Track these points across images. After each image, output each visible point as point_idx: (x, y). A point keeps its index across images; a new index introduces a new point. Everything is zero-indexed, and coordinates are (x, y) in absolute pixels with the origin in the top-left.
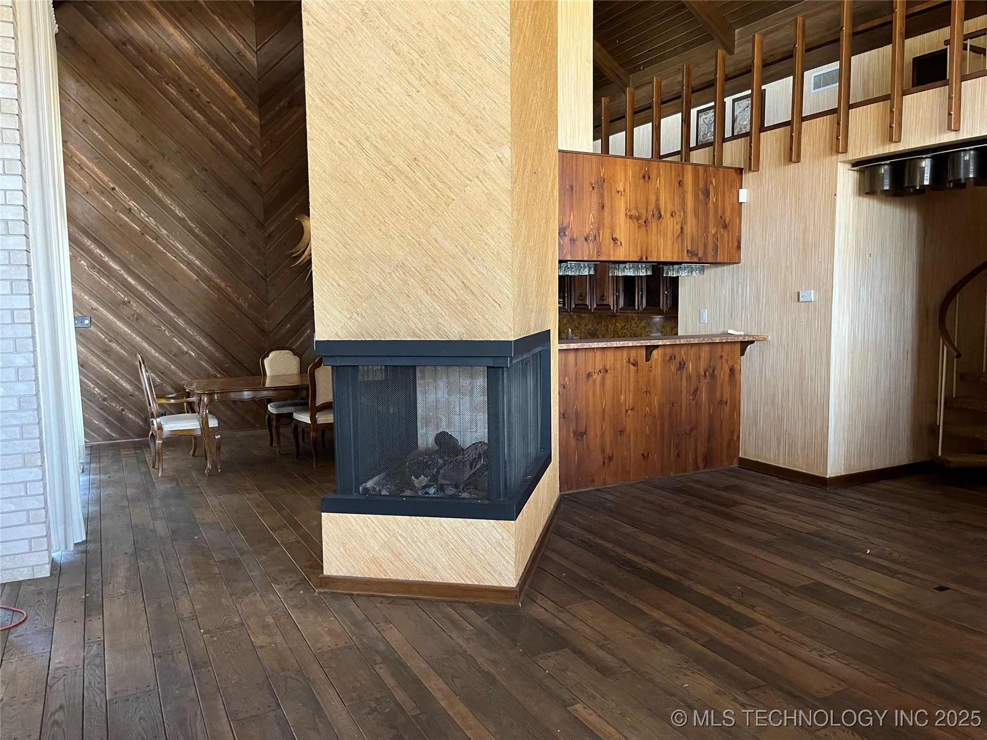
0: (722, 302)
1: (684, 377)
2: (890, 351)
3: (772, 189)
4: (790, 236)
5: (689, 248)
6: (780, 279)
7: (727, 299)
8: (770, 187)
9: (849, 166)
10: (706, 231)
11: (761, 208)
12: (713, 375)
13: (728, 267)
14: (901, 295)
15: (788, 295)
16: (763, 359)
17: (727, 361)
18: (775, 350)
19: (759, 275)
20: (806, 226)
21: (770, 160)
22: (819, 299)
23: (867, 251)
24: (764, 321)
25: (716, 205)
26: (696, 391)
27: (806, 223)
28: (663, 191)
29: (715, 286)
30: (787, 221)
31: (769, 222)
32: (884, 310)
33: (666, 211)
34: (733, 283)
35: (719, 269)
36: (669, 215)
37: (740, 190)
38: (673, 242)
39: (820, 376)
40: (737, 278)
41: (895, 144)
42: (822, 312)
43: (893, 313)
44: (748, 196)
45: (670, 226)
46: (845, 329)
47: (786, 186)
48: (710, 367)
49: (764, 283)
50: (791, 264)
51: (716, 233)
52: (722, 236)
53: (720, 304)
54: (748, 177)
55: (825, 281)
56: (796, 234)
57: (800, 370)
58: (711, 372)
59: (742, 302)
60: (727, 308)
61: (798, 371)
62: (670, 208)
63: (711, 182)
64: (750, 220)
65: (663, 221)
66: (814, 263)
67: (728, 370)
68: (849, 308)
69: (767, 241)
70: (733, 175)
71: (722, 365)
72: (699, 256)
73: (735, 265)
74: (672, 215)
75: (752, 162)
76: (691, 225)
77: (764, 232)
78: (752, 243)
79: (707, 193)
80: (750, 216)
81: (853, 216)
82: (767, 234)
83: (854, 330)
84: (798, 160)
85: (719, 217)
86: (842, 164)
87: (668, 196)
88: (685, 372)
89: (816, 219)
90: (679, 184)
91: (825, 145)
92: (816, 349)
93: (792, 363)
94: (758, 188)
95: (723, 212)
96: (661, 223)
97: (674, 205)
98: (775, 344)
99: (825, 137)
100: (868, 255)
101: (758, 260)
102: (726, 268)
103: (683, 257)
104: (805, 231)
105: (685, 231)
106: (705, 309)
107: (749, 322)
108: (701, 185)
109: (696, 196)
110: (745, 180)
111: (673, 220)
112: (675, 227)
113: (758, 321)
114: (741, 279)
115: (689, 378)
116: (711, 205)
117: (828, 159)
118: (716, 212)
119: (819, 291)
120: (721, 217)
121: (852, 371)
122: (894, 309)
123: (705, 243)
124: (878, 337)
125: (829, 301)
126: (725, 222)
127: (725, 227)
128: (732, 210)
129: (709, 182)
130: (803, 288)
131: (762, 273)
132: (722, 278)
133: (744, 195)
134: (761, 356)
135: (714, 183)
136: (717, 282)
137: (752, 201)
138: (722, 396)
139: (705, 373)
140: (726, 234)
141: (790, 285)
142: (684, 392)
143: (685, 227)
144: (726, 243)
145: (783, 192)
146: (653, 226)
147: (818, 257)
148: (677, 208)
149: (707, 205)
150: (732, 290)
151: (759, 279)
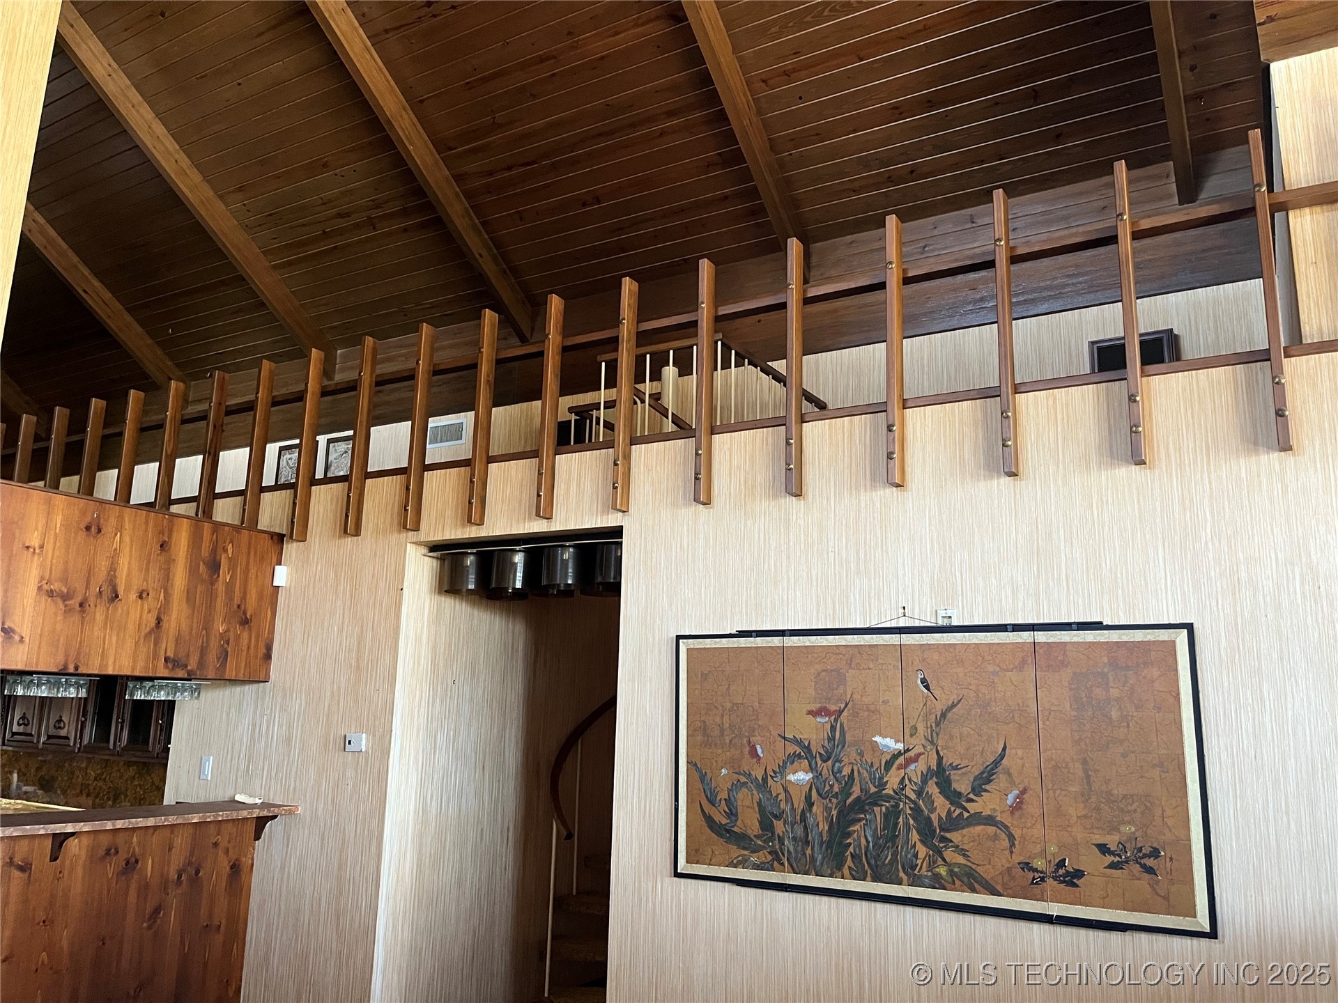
0: (237, 744)
1: (133, 886)
2: (482, 830)
3: (321, 570)
4: (340, 644)
5: (170, 654)
6: (322, 712)
7: (245, 740)
8: (319, 568)
9: (424, 550)
10: (207, 626)
11: (304, 598)
12: (195, 880)
13: (251, 686)
14: (501, 742)
15: (332, 738)
16: (288, 847)
17: (227, 851)
18: (306, 832)
19: (294, 703)
20: (362, 631)
21: (322, 528)
22: (372, 748)
23: (450, 675)
24: (295, 781)
25: (230, 587)
26: (157, 910)
27: (362, 626)
28: (127, 555)
29: (228, 718)
30: (337, 622)
31: (313, 620)
32: (473, 765)
33: (127, 590)
34: (255, 713)
35: (238, 690)
36: (133, 596)
37: (277, 567)
38: (137, 643)
39: (367, 878)
40: (262, 706)
41: (476, 527)
42: (376, 770)
43: (487, 768)
44: (287, 577)
45: (134, 614)
46: (410, 797)
47: (340, 569)
48: (190, 863)
49: (299, 717)
50: (339, 688)
51: (227, 631)
52: (238, 637)
53: (233, 748)
54: (290, 549)
55: (383, 720)
56: (348, 644)
57: (340, 868)
58: (192, 874)
59: (266, 747)
60: (242, 756)
61: (336, 869)
62: (137, 583)
63: (225, 550)
64: (288, 614)
65: (120, 607)
66: (370, 692)
67: (228, 868)
68: (418, 764)
69: (309, 649)
70: (266, 542)
71: (216, 859)
72: (189, 668)
73: (262, 684)
74: (140, 597)
75: (297, 527)
76: (178, 618)
77: (306, 636)
78: (288, 650)
79: (214, 567)
80: (289, 607)
81: (429, 622)
82: (310, 638)
83: (425, 798)
84: (357, 533)
85: (235, 607)
86: (414, 546)
87: (135, 565)
88: (136, 877)
89: (376, 622)
90: (162, 546)
91: (392, 515)
92: (364, 831)
93: (329, 855)
94: (303, 566)
95: (244, 598)
96: (116, 609)
97: (146, 580)
98: (308, 819)
99: (393, 504)
100: (450, 682)
101: (294, 680)
102: (247, 688)
103: (155, 668)
104: (361, 639)
105: (165, 625)
106: (209, 756)
107: (273, 781)
108: (205, 553)
109: (193, 570)
110: (286, 552)
111: (142, 605)
112: (144, 616)
113: (286, 782)
114: (268, 709)
115: (144, 888)
116: (220, 587)
117: (396, 535)
118: (231, 599)
119: (374, 735)
120: (239, 606)
121: (419, 866)
122: (488, 764)
123: (202, 647)
124: (464, 808)
125: (385, 752)
126: (245, 613)
127: (245, 622)
128: (261, 597)
129: (219, 551)
130: (353, 730)
131: (298, 701)
132: (241, 704)
133: (282, 576)
134: (285, 841)
135: (230, 551)
136: (233, 710)
137: (293, 585)
138: (210, 917)
139: (180, 877)
140: (245, 635)
141: (335, 722)
142: (131, 917)
143: (165, 618)
144: (245, 648)
145: (336, 576)
146: (99, 613)
147: (375, 683)
148: (153, 584)
149: (212, 584)
150: (254, 725)
151: (293, 710)
